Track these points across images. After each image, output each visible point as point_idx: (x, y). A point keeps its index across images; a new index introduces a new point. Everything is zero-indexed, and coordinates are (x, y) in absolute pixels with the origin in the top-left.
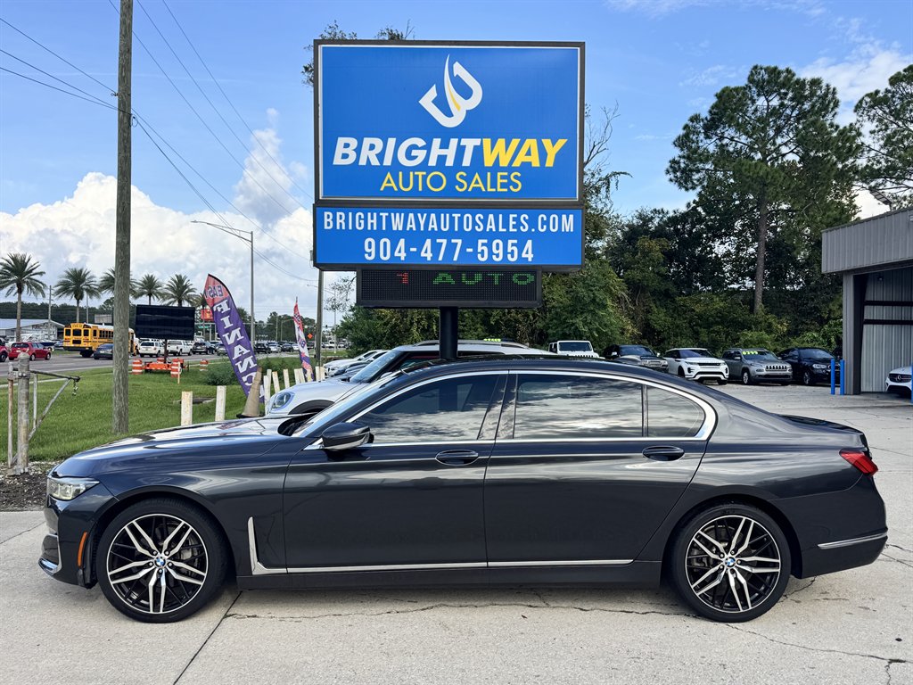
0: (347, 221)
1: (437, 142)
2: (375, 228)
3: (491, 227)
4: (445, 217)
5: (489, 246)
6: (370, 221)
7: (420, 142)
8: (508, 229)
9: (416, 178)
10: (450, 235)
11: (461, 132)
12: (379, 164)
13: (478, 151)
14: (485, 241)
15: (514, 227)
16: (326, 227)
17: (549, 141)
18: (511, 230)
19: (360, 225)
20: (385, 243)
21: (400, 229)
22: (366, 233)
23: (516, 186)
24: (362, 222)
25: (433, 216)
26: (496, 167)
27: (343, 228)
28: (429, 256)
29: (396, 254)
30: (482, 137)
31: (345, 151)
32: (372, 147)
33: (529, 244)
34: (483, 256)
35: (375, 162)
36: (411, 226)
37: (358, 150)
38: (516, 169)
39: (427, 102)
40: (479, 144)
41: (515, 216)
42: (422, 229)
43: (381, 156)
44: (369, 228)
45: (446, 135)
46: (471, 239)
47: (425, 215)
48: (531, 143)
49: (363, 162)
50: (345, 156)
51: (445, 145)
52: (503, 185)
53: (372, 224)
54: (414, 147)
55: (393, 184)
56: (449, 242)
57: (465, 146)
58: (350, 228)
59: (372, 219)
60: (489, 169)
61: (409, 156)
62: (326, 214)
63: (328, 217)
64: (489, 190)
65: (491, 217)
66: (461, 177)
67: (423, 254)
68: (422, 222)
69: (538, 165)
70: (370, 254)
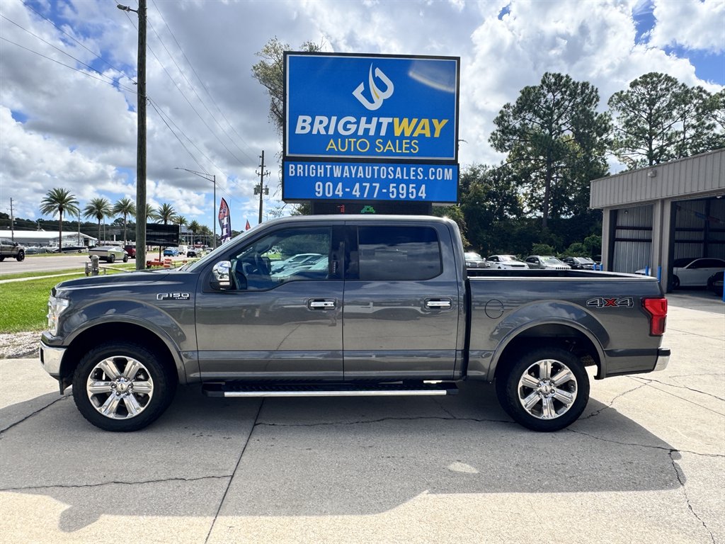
0: (304, 171)
1: (364, 119)
2: (322, 176)
3: (399, 175)
4: (369, 169)
5: (397, 188)
6: (319, 171)
7: (353, 119)
8: (410, 177)
9: (350, 142)
10: (372, 180)
11: (380, 113)
12: (325, 133)
13: (391, 126)
14: (395, 185)
15: (414, 176)
16: (290, 175)
17: (437, 120)
18: (412, 178)
19: (313, 174)
20: (329, 186)
21: (339, 176)
22: (317, 179)
23: (415, 149)
24: (314, 171)
25: (361, 168)
26: (402, 136)
27: (302, 175)
28: (358, 194)
29: (336, 193)
30: (393, 117)
31: (303, 125)
32: (321, 122)
33: (423, 187)
34: (393, 195)
35: (322, 132)
36: (346, 174)
37: (312, 124)
38: (415, 138)
39: (358, 93)
40: (391, 121)
41: (415, 169)
42: (353, 176)
43: (327, 128)
44: (319, 175)
45: (370, 115)
46: (385, 183)
47: (355, 167)
48: (425, 121)
49: (315, 132)
50: (303, 128)
51: (369, 122)
52: (406, 149)
53: (321, 173)
54: (349, 122)
55: (334, 147)
56: (371, 186)
57: (382, 123)
58: (306, 175)
59: (321, 169)
60: (397, 138)
61: (345, 128)
62: (290, 166)
63: (292, 168)
64: (397, 151)
65: (399, 169)
66: (379, 142)
67: (354, 193)
68: (353, 172)
69: (429, 136)
70: (319, 193)
